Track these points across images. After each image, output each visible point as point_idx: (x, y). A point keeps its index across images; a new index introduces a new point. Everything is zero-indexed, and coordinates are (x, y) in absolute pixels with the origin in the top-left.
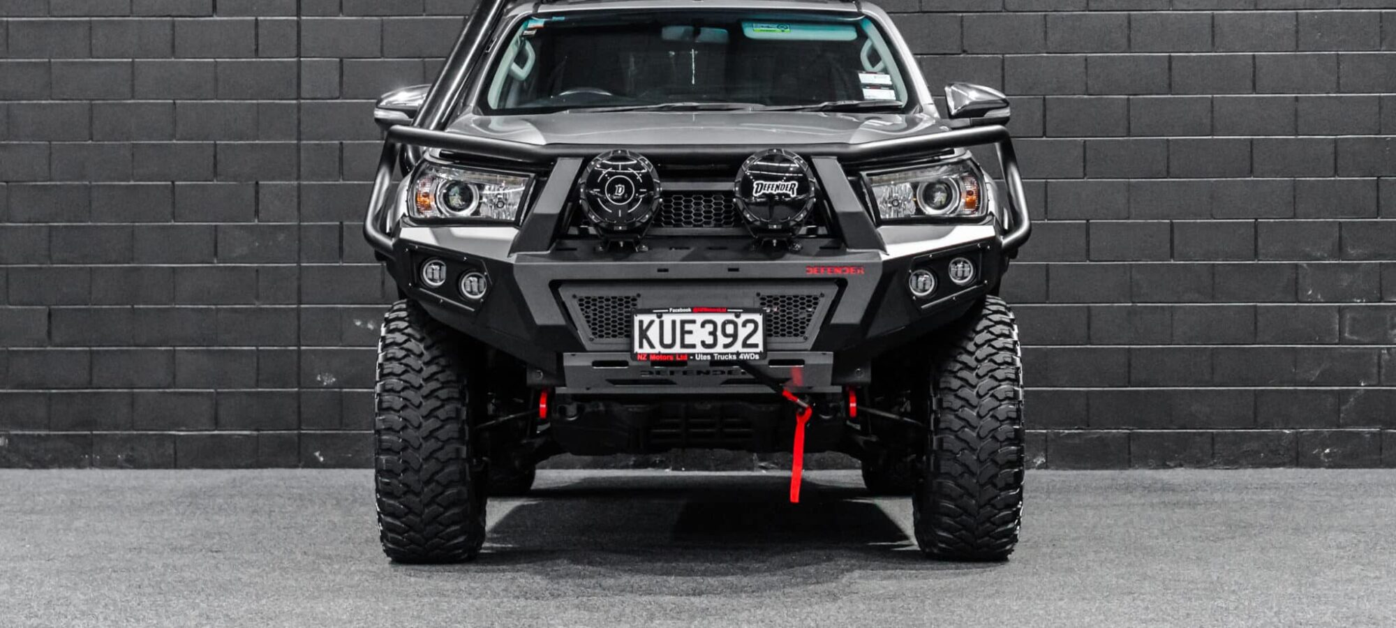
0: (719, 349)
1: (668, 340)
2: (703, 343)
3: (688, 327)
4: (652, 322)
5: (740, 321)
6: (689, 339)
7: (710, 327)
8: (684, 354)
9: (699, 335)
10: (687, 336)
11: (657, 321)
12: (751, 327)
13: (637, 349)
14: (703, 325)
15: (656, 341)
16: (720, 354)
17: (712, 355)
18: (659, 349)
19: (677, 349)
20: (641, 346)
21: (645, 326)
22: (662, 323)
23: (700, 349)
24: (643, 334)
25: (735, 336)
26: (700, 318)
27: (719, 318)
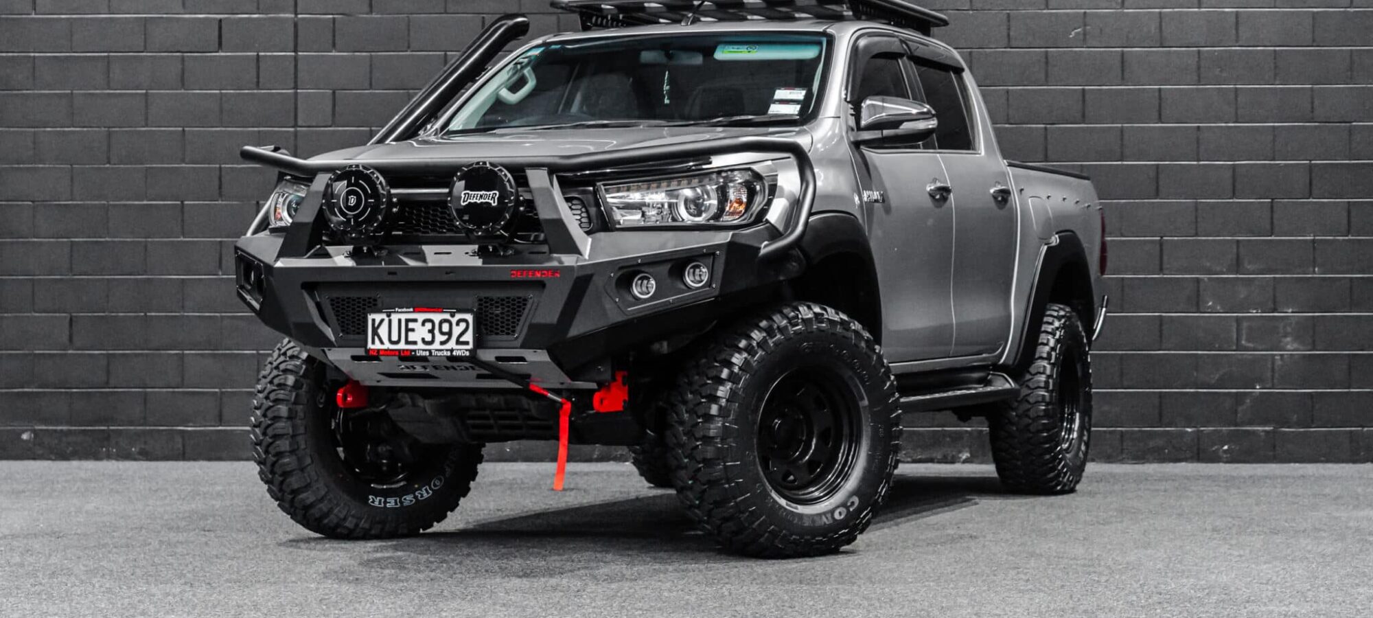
0: (436, 346)
1: (395, 338)
2: (423, 340)
3: (411, 325)
4: (382, 321)
5: (454, 321)
6: (412, 337)
7: (429, 326)
8: (407, 350)
9: (420, 333)
10: (410, 334)
11: (387, 320)
12: (463, 325)
13: (370, 346)
14: (423, 324)
15: (385, 337)
16: (437, 350)
17: (430, 351)
18: (387, 346)
19: (402, 346)
20: (373, 342)
21: (376, 325)
22: (390, 321)
23: (421, 346)
24: (375, 332)
25: (450, 334)
26: (421, 317)
27: (437, 317)
